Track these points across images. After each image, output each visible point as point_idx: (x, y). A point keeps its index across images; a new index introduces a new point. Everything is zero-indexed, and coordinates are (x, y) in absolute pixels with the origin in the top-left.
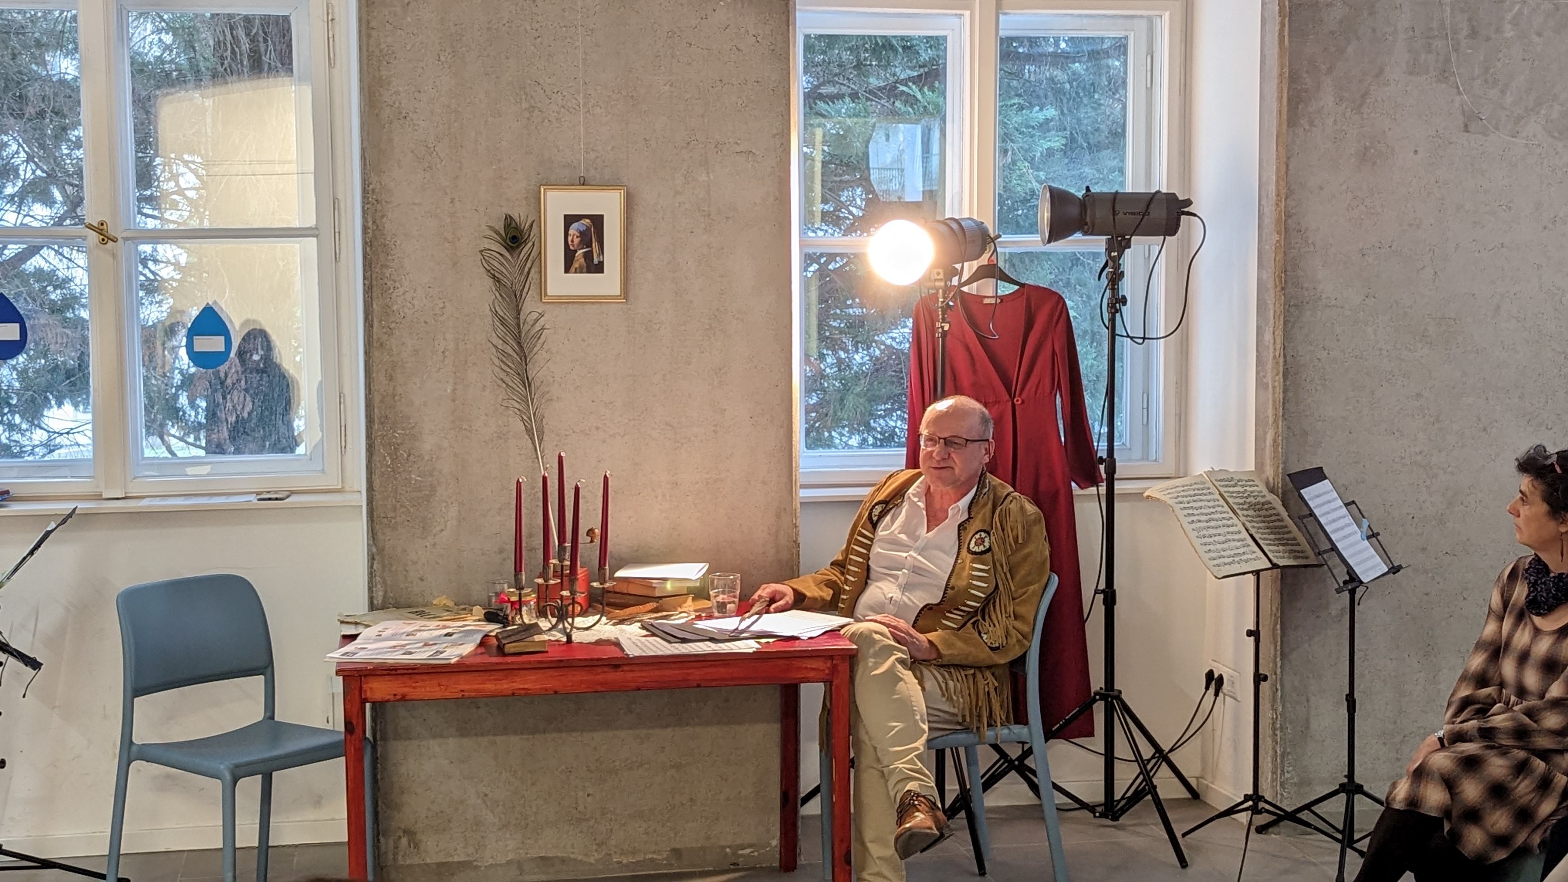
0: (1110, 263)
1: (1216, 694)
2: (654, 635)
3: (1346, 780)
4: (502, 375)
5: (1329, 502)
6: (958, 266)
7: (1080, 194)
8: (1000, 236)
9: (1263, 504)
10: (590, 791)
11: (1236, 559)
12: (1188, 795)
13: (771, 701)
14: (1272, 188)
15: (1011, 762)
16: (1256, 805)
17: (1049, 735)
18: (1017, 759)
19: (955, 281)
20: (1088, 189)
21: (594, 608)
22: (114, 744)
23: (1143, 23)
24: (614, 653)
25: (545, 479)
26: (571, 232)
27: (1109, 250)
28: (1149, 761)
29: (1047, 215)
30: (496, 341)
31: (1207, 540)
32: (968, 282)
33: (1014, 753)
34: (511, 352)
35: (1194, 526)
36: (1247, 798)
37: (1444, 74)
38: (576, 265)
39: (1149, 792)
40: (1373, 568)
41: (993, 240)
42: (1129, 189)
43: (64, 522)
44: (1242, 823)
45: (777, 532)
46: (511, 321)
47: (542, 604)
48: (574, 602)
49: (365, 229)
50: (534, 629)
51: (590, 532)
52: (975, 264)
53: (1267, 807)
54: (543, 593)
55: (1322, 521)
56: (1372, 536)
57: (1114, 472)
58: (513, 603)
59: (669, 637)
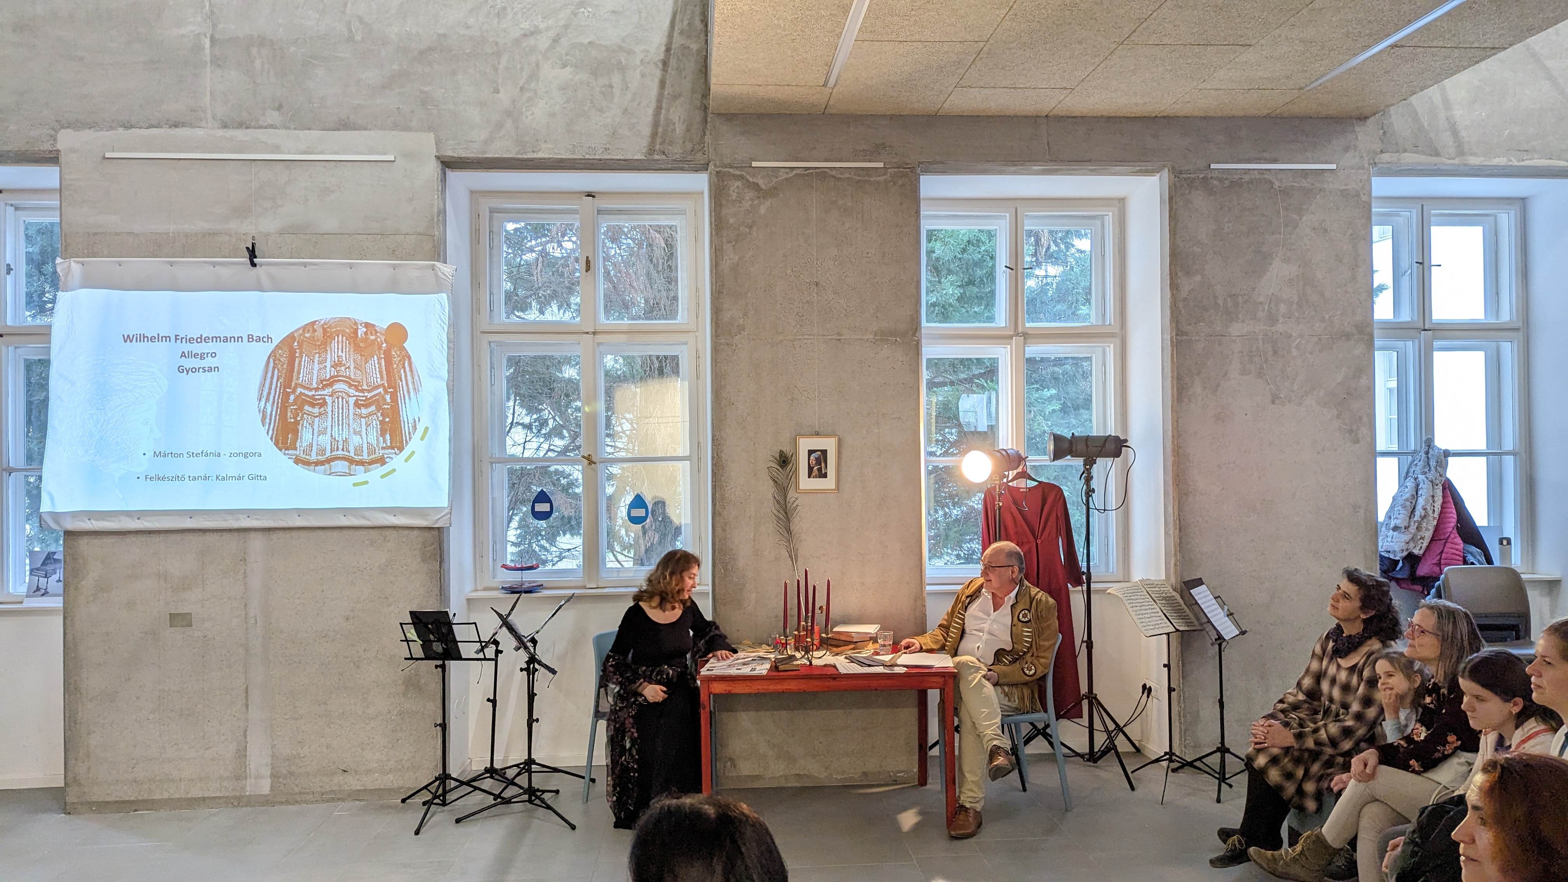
0: (1086, 472)
1: (1148, 697)
2: (852, 662)
3: (1220, 745)
4: (778, 528)
5: (1206, 597)
6: (1006, 473)
7: (1069, 436)
8: (1027, 457)
9: (1170, 597)
10: (821, 740)
11: (1157, 626)
12: (1134, 750)
13: (913, 696)
14: (1170, 433)
15: (1039, 730)
16: (1171, 757)
17: (1058, 717)
18: (1042, 729)
19: (1005, 480)
20: (1073, 434)
21: (823, 647)
22: (589, 710)
23: (1100, 349)
24: (833, 671)
25: (798, 581)
26: (811, 458)
27: (1085, 465)
28: (1113, 731)
29: (1052, 447)
30: (775, 511)
31: (1141, 616)
32: (1012, 480)
33: (1040, 726)
34: (781, 516)
35: (1134, 609)
36: (1166, 754)
37: (1260, 374)
38: (814, 474)
39: (1113, 749)
40: (1230, 632)
41: (1024, 459)
42: (1095, 434)
43: (568, 601)
44: (1163, 767)
45: (915, 609)
46: (782, 502)
47: (797, 645)
48: (813, 644)
49: (713, 458)
50: (792, 658)
51: (821, 608)
52: (1015, 472)
53: (1177, 759)
54: (798, 639)
55: (1202, 606)
56: (1230, 614)
57: (1090, 579)
58: (783, 644)
59: (861, 664)
